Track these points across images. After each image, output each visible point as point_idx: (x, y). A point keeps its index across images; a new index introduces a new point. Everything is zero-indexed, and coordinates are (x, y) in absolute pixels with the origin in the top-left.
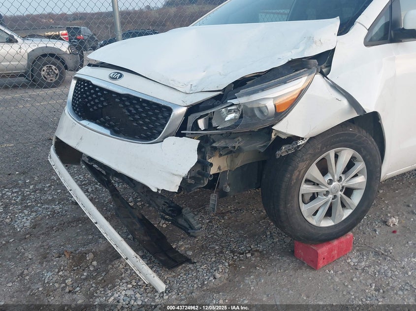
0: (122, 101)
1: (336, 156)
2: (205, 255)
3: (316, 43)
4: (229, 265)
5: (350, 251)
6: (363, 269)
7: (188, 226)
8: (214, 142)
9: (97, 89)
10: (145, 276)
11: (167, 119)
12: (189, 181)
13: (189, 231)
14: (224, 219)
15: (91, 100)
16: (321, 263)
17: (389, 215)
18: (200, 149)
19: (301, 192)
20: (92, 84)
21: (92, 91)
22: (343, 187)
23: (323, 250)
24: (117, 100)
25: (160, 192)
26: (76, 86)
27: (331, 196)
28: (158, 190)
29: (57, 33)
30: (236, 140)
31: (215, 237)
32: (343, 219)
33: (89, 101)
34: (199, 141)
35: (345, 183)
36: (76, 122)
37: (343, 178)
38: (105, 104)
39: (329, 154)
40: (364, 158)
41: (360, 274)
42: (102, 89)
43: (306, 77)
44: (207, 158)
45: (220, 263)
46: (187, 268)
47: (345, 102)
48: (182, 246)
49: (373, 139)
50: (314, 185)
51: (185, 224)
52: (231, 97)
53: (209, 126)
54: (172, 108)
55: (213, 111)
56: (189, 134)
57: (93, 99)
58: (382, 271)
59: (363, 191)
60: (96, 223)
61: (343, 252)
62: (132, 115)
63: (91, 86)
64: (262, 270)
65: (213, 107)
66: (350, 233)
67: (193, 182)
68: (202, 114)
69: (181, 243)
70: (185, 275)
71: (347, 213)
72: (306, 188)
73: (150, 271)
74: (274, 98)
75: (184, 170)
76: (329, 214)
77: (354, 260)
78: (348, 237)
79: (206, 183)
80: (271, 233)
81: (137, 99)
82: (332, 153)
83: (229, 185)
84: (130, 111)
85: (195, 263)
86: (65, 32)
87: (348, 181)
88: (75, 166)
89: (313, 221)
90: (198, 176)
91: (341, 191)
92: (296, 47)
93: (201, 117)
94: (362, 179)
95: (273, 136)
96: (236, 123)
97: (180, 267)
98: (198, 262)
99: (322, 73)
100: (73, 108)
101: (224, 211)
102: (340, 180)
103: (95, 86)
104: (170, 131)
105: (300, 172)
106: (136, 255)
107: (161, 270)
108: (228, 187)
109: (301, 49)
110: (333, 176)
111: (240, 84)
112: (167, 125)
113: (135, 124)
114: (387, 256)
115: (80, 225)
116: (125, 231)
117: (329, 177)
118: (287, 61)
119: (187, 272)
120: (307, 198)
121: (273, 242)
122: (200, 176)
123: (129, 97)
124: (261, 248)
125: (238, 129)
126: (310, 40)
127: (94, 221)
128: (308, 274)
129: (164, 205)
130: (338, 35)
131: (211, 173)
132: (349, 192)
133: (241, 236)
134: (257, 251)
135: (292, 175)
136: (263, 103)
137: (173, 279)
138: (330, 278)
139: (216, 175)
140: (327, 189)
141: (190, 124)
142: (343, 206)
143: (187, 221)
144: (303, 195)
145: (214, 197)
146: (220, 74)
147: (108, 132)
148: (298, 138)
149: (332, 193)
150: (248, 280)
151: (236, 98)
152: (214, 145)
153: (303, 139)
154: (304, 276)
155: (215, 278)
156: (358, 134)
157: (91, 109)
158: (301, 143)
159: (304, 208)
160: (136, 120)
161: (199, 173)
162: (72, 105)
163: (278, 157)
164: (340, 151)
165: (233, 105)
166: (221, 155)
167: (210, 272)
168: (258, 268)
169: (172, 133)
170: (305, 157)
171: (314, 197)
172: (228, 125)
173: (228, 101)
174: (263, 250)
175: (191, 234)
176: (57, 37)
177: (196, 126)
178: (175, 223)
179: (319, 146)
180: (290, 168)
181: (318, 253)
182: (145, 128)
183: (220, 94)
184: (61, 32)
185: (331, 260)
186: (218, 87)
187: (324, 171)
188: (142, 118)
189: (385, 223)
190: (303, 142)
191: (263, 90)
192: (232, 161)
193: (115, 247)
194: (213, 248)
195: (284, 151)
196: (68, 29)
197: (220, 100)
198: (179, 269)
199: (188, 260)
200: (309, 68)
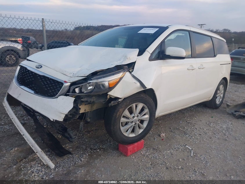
0: (41, 79)
1: (136, 106)
2: (78, 150)
3: (128, 59)
4: (89, 155)
5: (143, 148)
6: (147, 156)
7: (69, 137)
8: (82, 98)
9: (30, 72)
10: (45, 160)
11: (61, 87)
12: (69, 116)
13: (70, 139)
14: (89, 134)
15: (27, 77)
16: (129, 153)
17: (162, 132)
18: (75, 102)
19: (121, 121)
20: (27, 69)
21: (27, 73)
22: (139, 120)
23: (130, 147)
24: (39, 78)
25: (54, 121)
26: (20, 69)
27: (134, 123)
28: (54, 120)
29: (16, 39)
30: (92, 98)
31: (84, 142)
32: (139, 133)
33: (26, 77)
34: (75, 98)
35: (140, 118)
36: (18, 86)
37: (139, 115)
38: (33, 79)
39: (133, 105)
40: (148, 107)
41: (145, 158)
42: (32, 72)
43: (122, 73)
44: (79, 105)
45: (84, 154)
46: (69, 156)
47: (138, 84)
48: (67, 146)
49: (152, 100)
50: (127, 118)
51: (68, 136)
52: (90, 80)
53: (81, 92)
54: (63, 83)
55: (82, 85)
56: (70, 95)
57: (28, 76)
58: (155, 156)
59: (148, 121)
60: (23, 135)
61: (139, 148)
62: (45, 85)
63: (27, 70)
64: (103, 157)
65: (82, 83)
66: (143, 140)
67: (71, 116)
68: (77, 86)
69: (67, 145)
70: (67, 159)
71: (141, 131)
72: (123, 120)
73: (48, 159)
74: (109, 81)
75: (66, 111)
76: (133, 131)
77: (144, 152)
78: (142, 142)
79: (78, 117)
80: (110, 140)
81: (48, 78)
82: (134, 105)
83: (90, 118)
84: (44, 83)
85: (73, 154)
86: (21, 39)
87: (141, 117)
88: (19, 107)
89: (126, 134)
90: (74, 113)
91: (138, 121)
92: (120, 60)
93: (77, 87)
94: (147, 116)
95: (108, 97)
96: (92, 91)
97: (66, 156)
98: (74, 153)
99: (129, 71)
100: (17, 80)
101: (90, 130)
102: (138, 116)
103: (29, 71)
104: (62, 93)
105: (120, 113)
106: (42, 151)
107: (56, 157)
108: (89, 119)
109: (121, 61)
110: (135, 115)
111: (95, 74)
112: (60, 91)
113: (46, 89)
114: (158, 150)
115: (18, 136)
116: (41, 139)
117: (133, 115)
118: (115, 66)
119: (68, 158)
120: (124, 124)
121: (110, 144)
122: (75, 114)
123: (44, 77)
124: (104, 147)
125: (92, 94)
126: (126, 57)
127: (22, 134)
128: (123, 158)
129: (59, 127)
130: (138, 56)
131: (81, 112)
132: (142, 122)
133: (96, 142)
134: (102, 148)
135: (117, 114)
136: (103, 83)
137: (61, 162)
138: (132, 160)
139: (83, 114)
140: (132, 120)
141: (71, 90)
142: (140, 128)
143: (69, 134)
144: (122, 123)
145: (82, 123)
146: (87, 69)
147: (33, 92)
148: (119, 98)
149: (134, 122)
150: (96, 162)
151: (92, 80)
152: (82, 100)
153: (121, 98)
154: (122, 159)
155: (81, 161)
156: (145, 97)
157: (26, 81)
158: (120, 100)
159: (122, 129)
160: (46, 87)
161: (74, 112)
162: (17, 78)
163: (110, 106)
164: (138, 104)
165: (90, 83)
166: (85, 105)
167: (79, 158)
168: (101, 156)
169: (63, 94)
170: (122, 106)
171: (127, 123)
172: (89, 91)
173: (88, 81)
174: (105, 148)
175: (71, 140)
176: (16, 42)
177: (74, 91)
178: (63, 135)
179: (129, 102)
180: (116, 111)
181: (128, 149)
182: (50, 91)
183: (85, 78)
184: (18, 39)
185: (134, 152)
186: (84, 75)
187: (131, 112)
188: (49, 87)
189: (159, 135)
190: (121, 100)
191: (104, 77)
192: (92, 107)
193: (31, 147)
194: (83, 147)
195: (112, 103)
196: (22, 37)
197: (85, 80)
198: (65, 157)
199: (70, 153)
200: (124, 69)
